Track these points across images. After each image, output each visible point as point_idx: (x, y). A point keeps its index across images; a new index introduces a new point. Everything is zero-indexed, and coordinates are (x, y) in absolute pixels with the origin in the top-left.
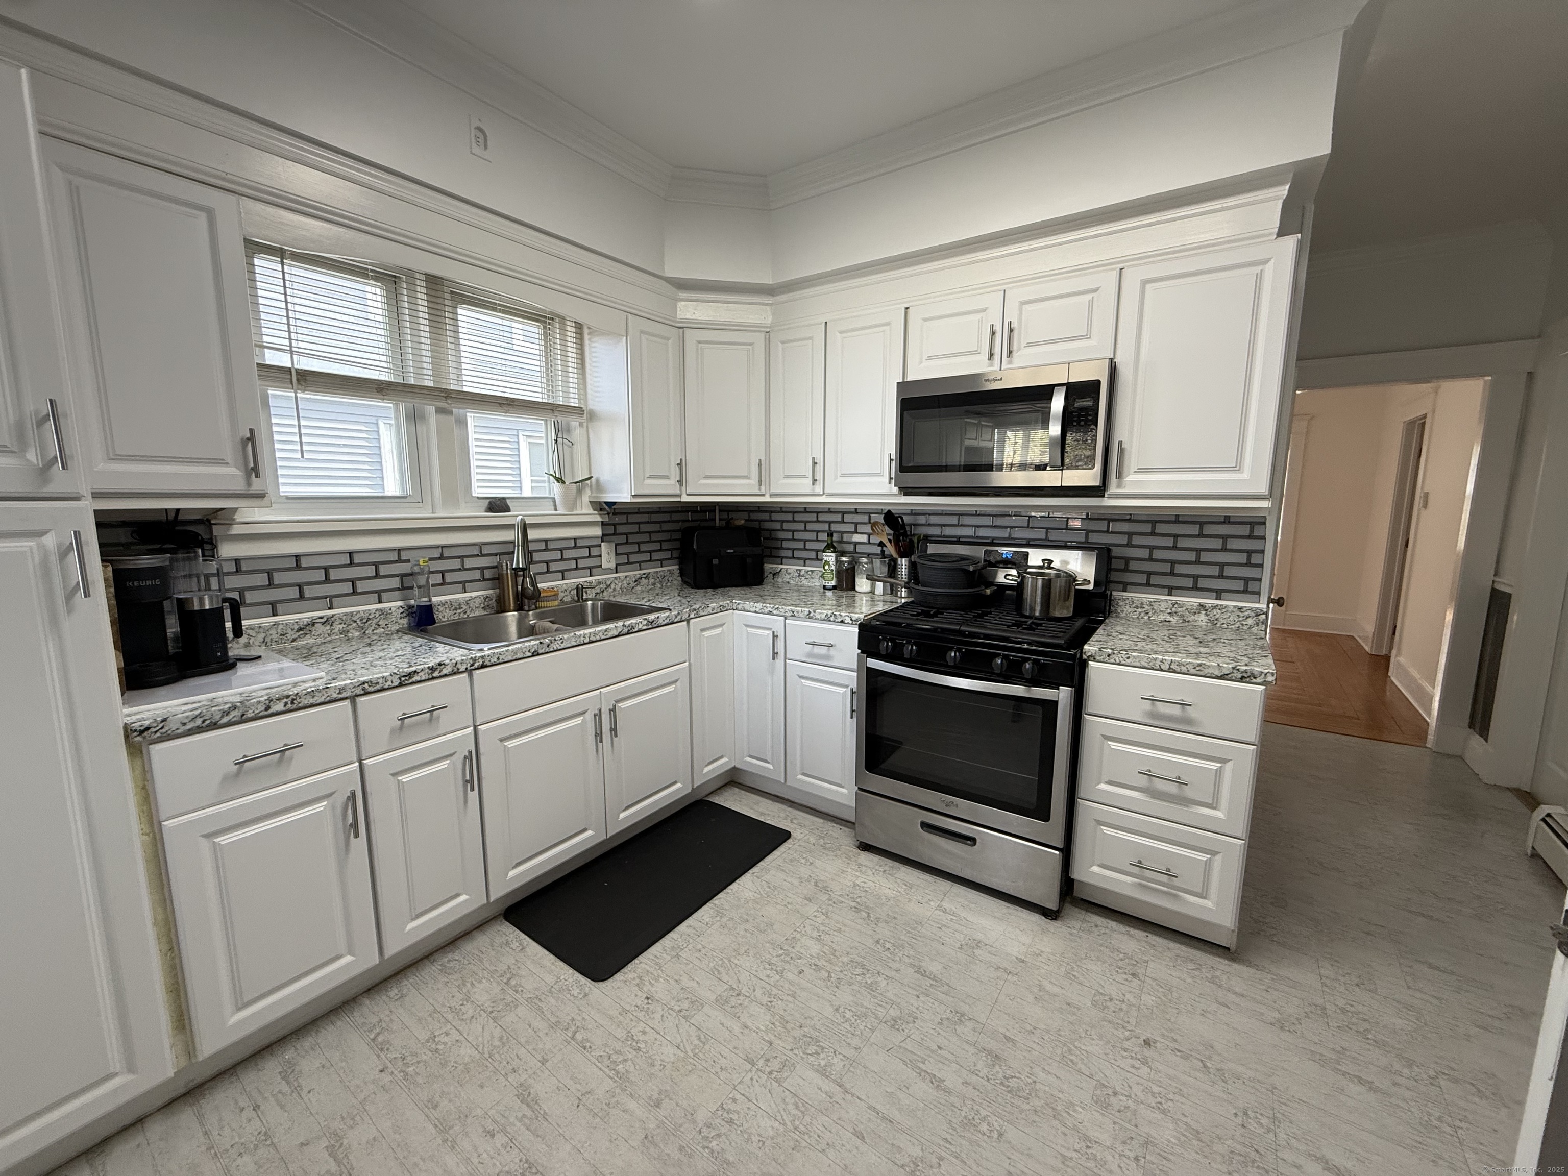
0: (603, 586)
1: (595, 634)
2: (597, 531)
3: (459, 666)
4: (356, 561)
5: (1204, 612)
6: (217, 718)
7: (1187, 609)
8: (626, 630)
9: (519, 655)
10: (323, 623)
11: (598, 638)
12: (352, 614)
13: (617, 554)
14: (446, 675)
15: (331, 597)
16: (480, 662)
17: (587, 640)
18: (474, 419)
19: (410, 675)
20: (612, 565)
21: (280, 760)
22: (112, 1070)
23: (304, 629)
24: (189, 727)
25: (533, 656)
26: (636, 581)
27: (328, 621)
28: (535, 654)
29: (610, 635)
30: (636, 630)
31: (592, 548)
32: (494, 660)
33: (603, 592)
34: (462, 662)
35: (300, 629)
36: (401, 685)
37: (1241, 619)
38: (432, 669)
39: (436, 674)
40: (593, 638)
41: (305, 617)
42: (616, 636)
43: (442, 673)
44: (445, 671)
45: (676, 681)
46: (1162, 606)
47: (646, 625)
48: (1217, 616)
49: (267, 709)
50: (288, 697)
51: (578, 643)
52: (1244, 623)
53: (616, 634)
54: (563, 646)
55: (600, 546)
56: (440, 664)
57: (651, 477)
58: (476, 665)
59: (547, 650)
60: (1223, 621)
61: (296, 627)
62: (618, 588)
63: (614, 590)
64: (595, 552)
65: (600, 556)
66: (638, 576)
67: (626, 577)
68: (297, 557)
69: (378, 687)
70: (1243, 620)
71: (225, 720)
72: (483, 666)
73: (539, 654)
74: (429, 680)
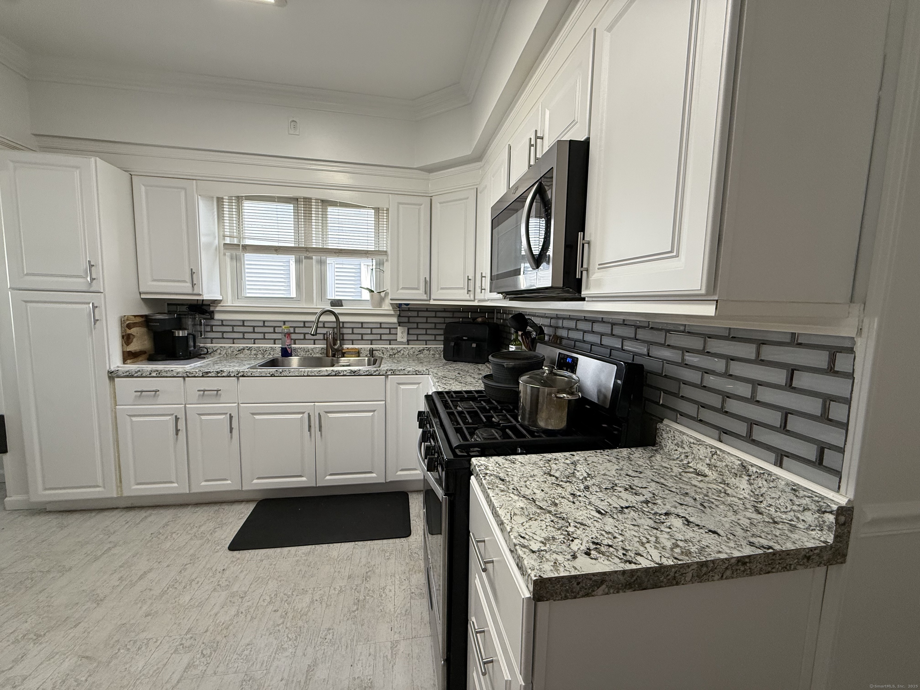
0: (395, 351)
1: (311, 372)
2: (395, 320)
3: (231, 373)
4: (266, 325)
5: (747, 478)
6: (133, 373)
7: (727, 466)
8: (334, 374)
9: (263, 375)
10: (248, 350)
11: (313, 374)
12: (259, 347)
13: (408, 334)
14: (224, 377)
15: (255, 339)
16: (242, 374)
17: (306, 374)
18: (331, 261)
19: (207, 373)
20: (405, 340)
21: (154, 396)
22: (98, 484)
23: (241, 351)
24: (124, 374)
25: (271, 376)
26: (419, 351)
27: (250, 349)
28: (272, 376)
29: (321, 374)
30: (341, 374)
31: (391, 329)
32: (249, 374)
33: (395, 354)
34: (232, 372)
35: (239, 351)
36: (203, 376)
37: (795, 508)
38: (218, 372)
39: (219, 375)
40: (309, 374)
41: (241, 346)
42: (326, 376)
43: (222, 375)
44: (224, 375)
45: (374, 411)
46: (701, 451)
47: (350, 373)
48: (763, 490)
49: (150, 374)
50: (158, 371)
51: (300, 375)
52: (801, 518)
53: (327, 374)
54: (290, 375)
55: (397, 328)
56: (221, 371)
57: (403, 288)
58: (240, 375)
59: (280, 375)
60: (771, 501)
61: (238, 349)
62: (406, 353)
63: (403, 354)
64: (393, 331)
65: (397, 334)
66: (421, 348)
67: (412, 348)
68: (243, 321)
69: (193, 375)
70: (799, 511)
71: (136, 375)
72: (243, 376)
73: (275, 376)
74: (215, 377)
